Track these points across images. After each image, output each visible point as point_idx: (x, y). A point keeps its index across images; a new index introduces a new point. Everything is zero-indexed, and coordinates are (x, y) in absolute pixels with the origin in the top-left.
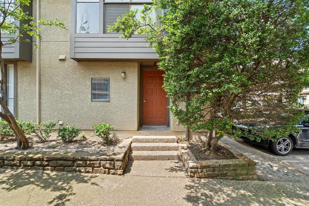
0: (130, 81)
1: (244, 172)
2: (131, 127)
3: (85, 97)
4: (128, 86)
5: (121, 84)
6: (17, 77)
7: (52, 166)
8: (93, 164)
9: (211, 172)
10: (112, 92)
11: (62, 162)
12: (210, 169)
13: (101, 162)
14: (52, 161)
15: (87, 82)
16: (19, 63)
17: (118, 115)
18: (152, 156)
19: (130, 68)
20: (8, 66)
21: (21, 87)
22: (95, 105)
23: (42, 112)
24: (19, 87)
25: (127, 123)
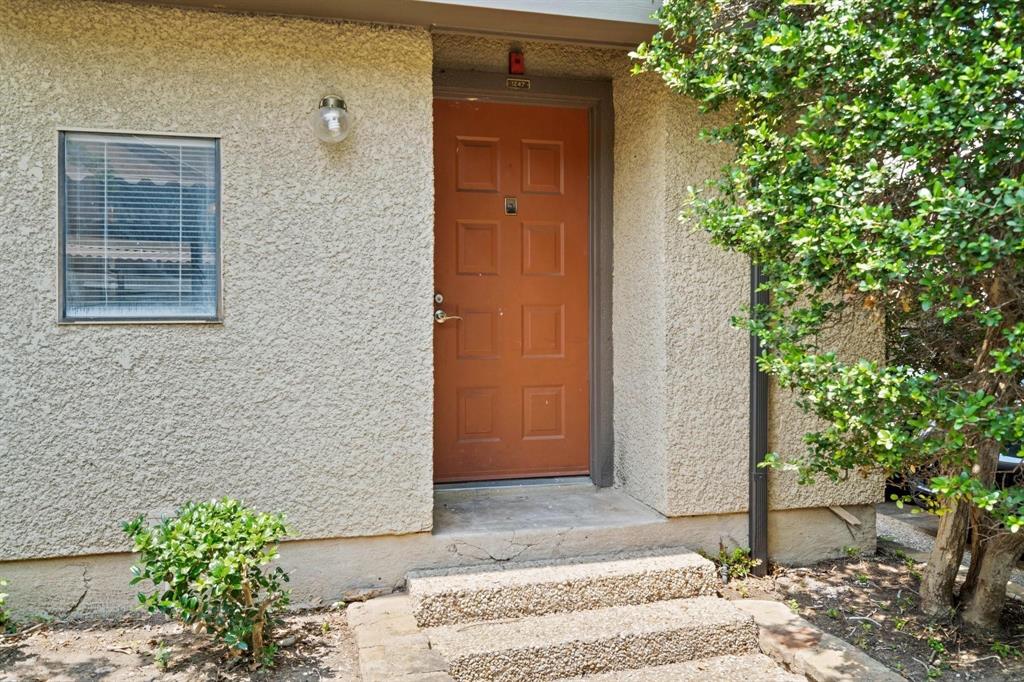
0: (380, 172)
4: (364, 208)
5: (312, 192)
10: (243, 249)
15: (22, 165)
17: (291, 421)
19: (377, 74)
22: (98, 351)
25: (362, 485)
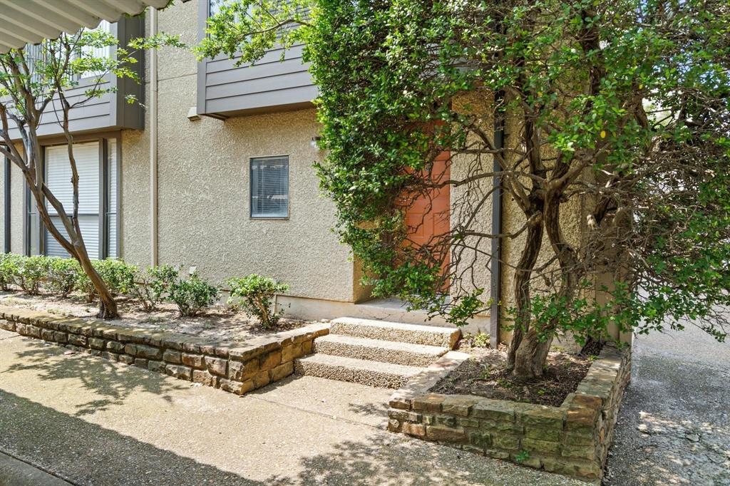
1: (548, 444)
2: (339, 290)
3: (237, 207)
6: (121, 167)
7: (130, 355)
8: (192, 359)
9: (446, 425)
10: (295, 193)
11: (142, 348)
12: (443, 416)
13: (206, 357)
14: (129, 344)
15: (242, 170)
16: (124, 134)
17: (308, 255)
18: (346, 371)
20: (109, 143)
21: (127, 188)
22: (258, 228)
23: (161, 245)
24: (124, 187)
25: (329, 281)
